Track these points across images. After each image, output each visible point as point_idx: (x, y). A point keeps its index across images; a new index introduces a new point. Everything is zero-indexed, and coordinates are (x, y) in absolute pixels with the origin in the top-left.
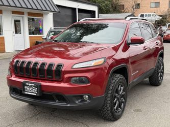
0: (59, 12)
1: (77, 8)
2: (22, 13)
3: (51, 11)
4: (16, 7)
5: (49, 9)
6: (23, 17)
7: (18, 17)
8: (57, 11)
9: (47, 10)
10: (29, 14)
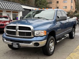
0: (25, 11)
1: (32, 9)
2: (10, 12)
3: (22, 11)
4: (8, 9)
5: (20, 10)
6: (10, 13)
7: (9, 13)
8: (24, 11)
9: (20, 11)
10: (13, 12)
